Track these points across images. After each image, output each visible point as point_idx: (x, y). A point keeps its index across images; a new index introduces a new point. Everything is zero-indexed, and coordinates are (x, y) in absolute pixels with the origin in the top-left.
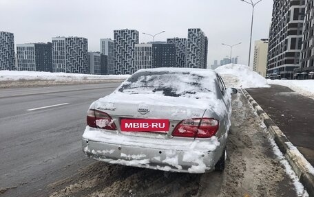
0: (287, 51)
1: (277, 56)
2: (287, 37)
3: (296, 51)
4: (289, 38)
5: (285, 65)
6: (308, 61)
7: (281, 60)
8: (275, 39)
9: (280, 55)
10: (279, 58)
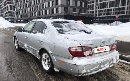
0: (9, 11)
1: (4, 13)
2: (8, 5)
3: (12, 11)
4: (9, 5)
5: (9, 17)
6: (20, 16)
7: (7, 15)
8: (2, 5)
9: (6, 12)
10: (6, 14)
